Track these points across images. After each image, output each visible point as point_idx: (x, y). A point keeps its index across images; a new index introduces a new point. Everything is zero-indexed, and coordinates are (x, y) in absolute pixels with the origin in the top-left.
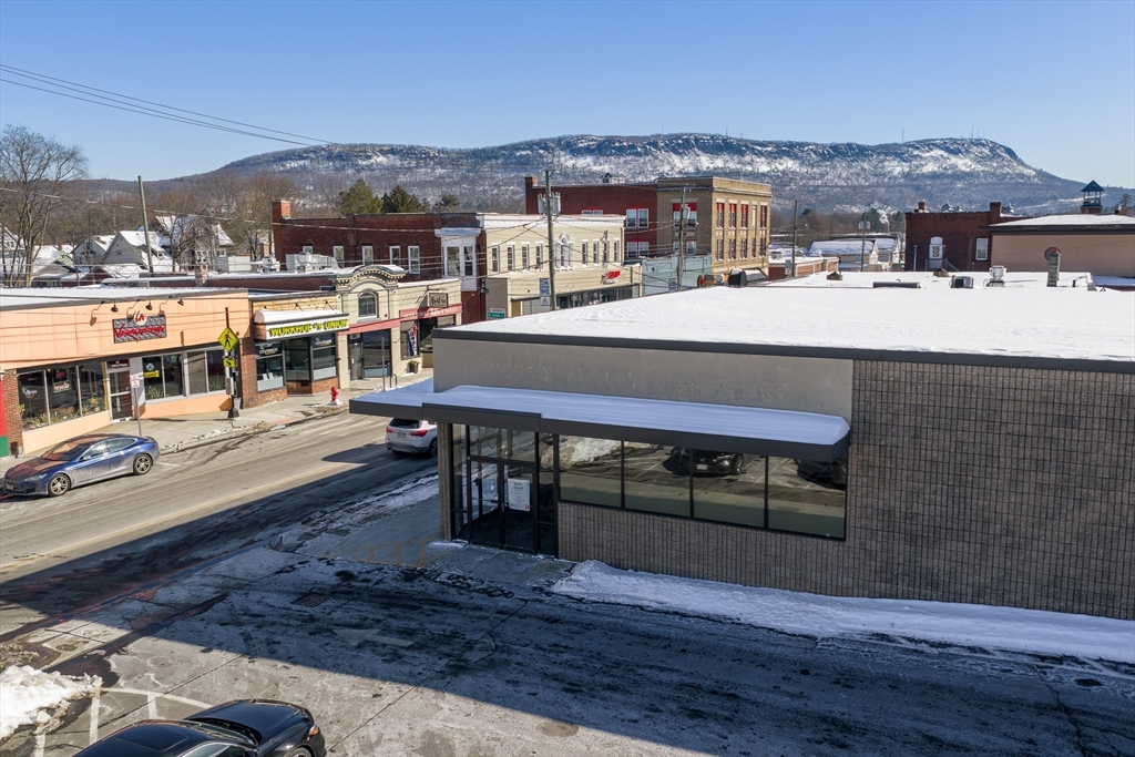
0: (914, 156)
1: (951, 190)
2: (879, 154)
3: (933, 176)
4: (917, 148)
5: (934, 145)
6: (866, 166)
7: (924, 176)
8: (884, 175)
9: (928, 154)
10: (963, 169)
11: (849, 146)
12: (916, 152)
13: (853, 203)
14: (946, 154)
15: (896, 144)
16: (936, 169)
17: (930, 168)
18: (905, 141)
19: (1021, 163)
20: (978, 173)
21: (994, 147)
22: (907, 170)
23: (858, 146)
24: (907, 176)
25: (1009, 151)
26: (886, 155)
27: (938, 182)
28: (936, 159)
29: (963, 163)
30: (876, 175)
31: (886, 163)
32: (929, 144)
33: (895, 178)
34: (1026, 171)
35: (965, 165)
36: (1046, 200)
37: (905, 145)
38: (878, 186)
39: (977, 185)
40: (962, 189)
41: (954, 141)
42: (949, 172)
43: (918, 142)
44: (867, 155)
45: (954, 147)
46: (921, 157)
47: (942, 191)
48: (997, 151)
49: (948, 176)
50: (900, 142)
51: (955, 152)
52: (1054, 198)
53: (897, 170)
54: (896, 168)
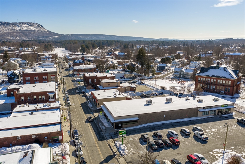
0: (21, 26)
1: (31, 34)
2: (13, 25)
3: (26, 30)
4: (22, 24)
5: (25, 23)
6: (10, 27)
7: (24, 30)
8: (15, 30)
9: (24, 26)
10: (33, 29)
11: (5, 22)
12: (21, 25)
13: (9, 36)
14: (28, 26)
15: (16, 23)
16: (27, 29)
17: (25, 29)
18: (19, 22)
19: (44, 28)
20: (36, 30)
21: (38, 25)
22: (20, 29)
23: (7, 23)
24: (20, 30)
25: (41, 26)
26: (15, 25)
27: (27, 32)
28: (26, 27)
29: (32, 28)
30: (13, 30)
31: (15, 27)
32: (24, 23)
33: (18, 31)
34: (45, 30)
35: (33, 28)
36: (50, 37)
37: (19, 23)
38: (14, 32)
39: (36, 33)
40: (33, 34)
41: (30, 23)
42: (30, 30)
43: (21, 22)
44: (10, 25)
45: (30, 24)
46: (23, 26)
47: (29, 34)
48: (39, 26)
49: (29, 31)
50: (17, 22)
51: (30, 25)
52: (52, 36)
53: (18, 29)
54: (17, 28)
